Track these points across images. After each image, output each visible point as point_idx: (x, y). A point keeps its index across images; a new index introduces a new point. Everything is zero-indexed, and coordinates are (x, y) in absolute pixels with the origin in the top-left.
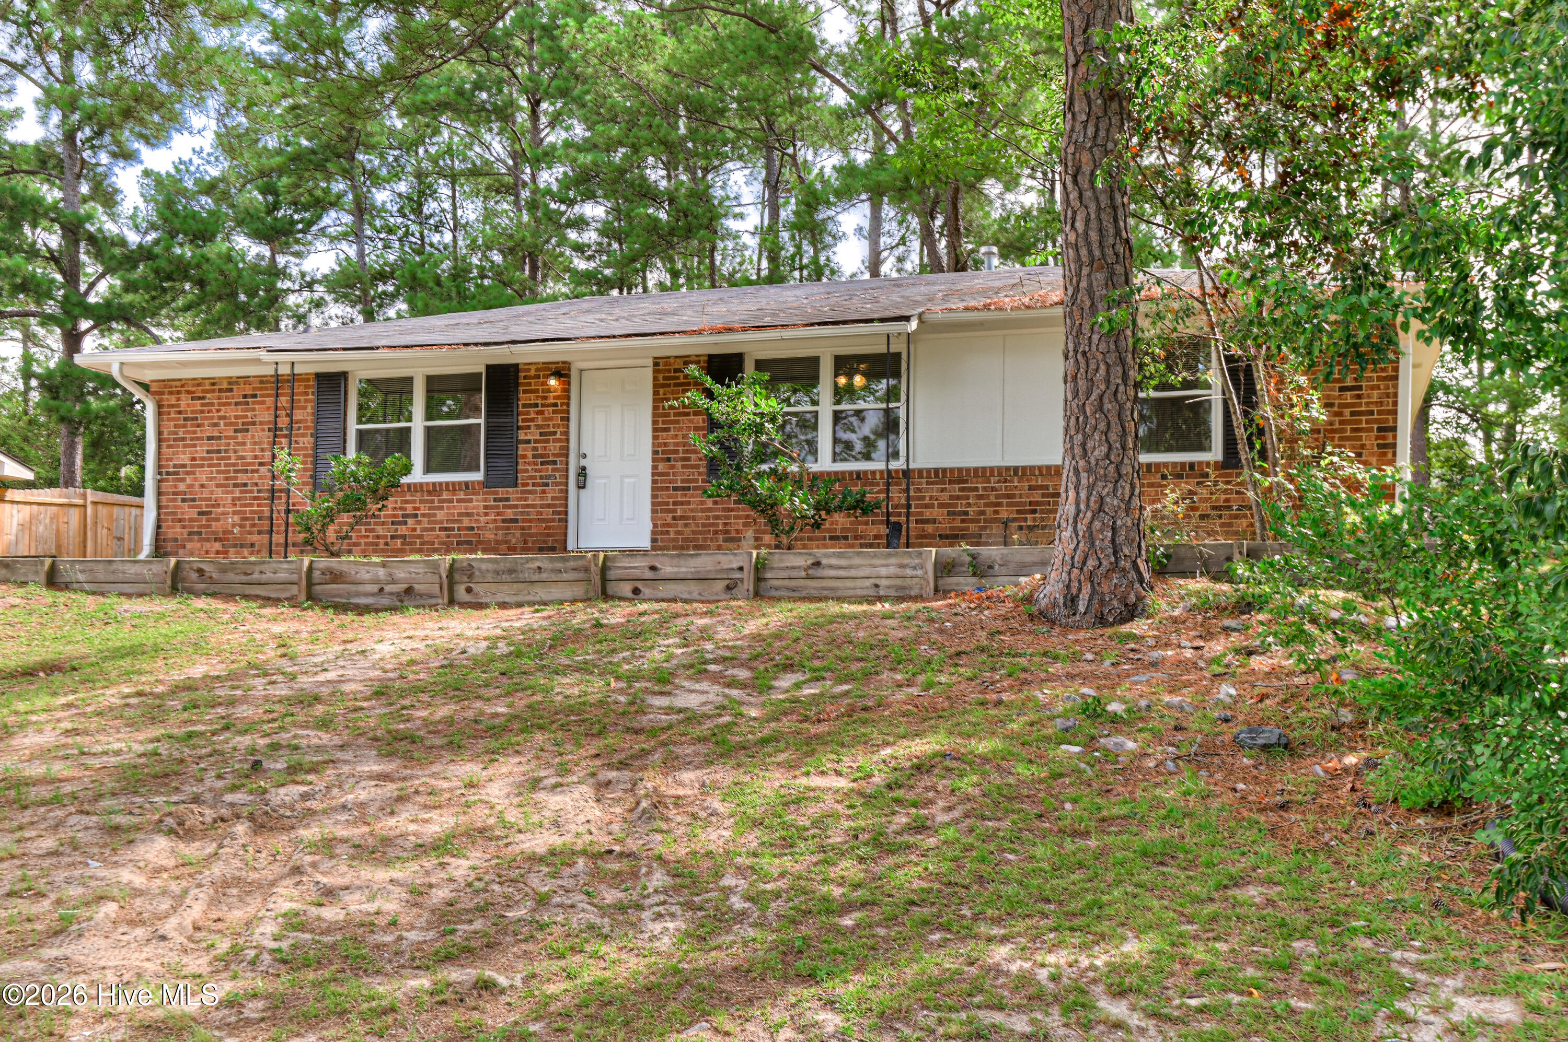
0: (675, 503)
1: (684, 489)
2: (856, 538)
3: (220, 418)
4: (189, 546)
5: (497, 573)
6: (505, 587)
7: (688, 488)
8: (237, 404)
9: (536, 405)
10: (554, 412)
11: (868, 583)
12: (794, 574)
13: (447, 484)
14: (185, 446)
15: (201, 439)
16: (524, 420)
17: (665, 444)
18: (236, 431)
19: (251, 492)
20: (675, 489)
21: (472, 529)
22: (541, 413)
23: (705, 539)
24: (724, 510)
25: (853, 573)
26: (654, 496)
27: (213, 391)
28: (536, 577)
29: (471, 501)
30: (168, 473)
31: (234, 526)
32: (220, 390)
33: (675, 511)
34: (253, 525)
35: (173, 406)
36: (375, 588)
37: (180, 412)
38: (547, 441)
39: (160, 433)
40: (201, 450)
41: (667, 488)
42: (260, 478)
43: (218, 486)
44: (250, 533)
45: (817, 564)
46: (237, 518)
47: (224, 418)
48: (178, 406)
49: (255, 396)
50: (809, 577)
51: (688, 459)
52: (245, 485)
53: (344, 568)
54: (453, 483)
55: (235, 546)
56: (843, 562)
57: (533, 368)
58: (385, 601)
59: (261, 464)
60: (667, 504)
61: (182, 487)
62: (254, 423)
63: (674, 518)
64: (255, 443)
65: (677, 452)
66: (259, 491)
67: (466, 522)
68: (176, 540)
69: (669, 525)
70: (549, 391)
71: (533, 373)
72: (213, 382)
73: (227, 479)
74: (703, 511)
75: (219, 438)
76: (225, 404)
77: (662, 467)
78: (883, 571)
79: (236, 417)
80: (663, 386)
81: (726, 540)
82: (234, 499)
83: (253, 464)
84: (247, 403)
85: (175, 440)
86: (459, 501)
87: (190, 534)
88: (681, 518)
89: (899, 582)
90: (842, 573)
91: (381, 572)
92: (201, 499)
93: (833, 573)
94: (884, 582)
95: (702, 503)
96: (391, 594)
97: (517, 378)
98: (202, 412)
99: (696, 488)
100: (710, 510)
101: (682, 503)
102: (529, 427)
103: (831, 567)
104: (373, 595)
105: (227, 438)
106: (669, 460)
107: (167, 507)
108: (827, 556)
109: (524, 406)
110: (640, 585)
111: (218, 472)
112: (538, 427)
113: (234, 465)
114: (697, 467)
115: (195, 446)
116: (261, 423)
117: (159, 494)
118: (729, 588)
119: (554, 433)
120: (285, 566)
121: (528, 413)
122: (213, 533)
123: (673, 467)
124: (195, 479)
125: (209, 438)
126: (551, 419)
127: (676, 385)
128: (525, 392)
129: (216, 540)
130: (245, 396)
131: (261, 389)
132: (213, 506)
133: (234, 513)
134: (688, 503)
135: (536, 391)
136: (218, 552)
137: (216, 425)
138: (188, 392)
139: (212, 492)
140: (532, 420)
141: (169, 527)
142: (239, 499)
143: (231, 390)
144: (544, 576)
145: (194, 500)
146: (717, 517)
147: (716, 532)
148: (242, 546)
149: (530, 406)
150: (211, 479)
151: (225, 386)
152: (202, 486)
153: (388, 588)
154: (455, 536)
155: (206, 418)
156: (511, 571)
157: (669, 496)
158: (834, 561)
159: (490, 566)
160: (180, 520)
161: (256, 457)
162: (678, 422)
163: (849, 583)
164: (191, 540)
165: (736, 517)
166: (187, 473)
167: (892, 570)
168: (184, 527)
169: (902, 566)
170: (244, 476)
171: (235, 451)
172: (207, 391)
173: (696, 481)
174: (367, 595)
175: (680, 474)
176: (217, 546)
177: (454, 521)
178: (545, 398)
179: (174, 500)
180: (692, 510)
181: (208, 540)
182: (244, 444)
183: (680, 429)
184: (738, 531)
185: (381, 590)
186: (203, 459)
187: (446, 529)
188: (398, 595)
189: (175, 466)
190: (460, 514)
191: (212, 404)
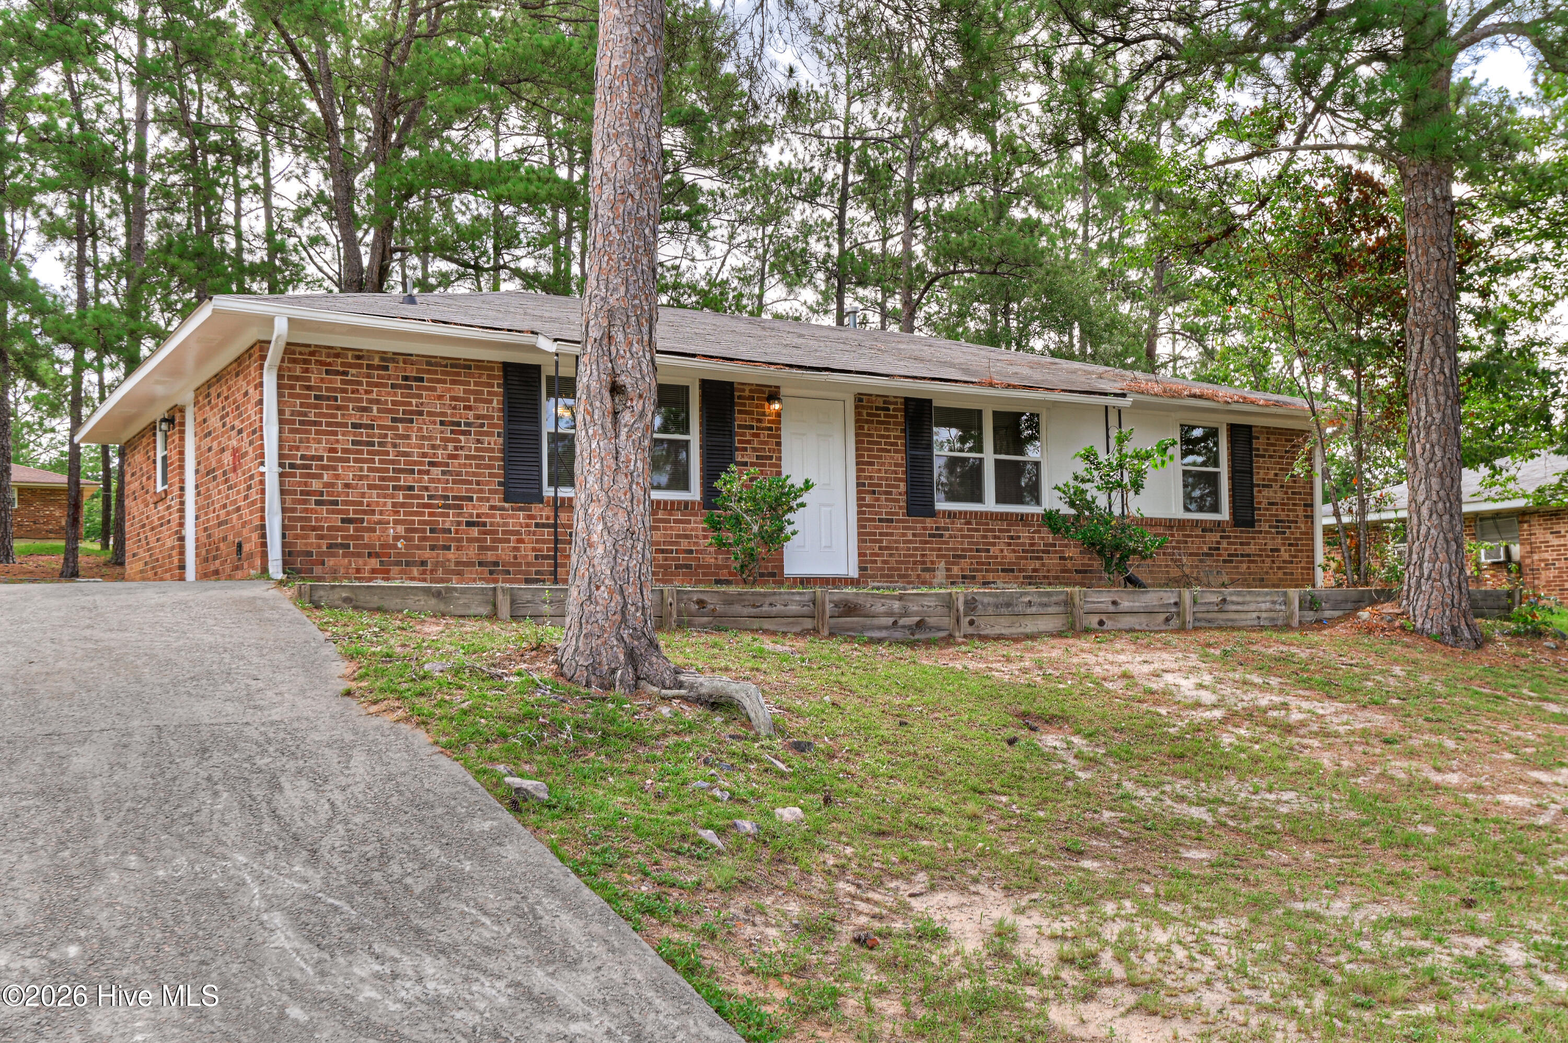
0: (881, 534)
1: (888, 521)
2: (1020, 571)
3: (370, 401)
4: (330, 562)
5: (997, 606)
6: (1002, 620)
7: (891, 521)
8: (393, 386)
9: (752, 427)
10: (769, 436)
11: (1255, 615)
12: (1211, 608)
13: (666, 502)
14: (318, 432)
15: (345, 425)
16: (740, 442)
17: (871, 478)
18: (394, 420)
19: (421, 497)
20: (880, 520)
21: (691, 552)
22: (757, 435)
23: (907, 569)
24: (921, 542)
25: (1245, 608)
26: (860, 527)
27: (360, 366)
28: (1029, 611)
29: (689, 522)
30: (292, 466)
31: (397, 538)
32: (369, 367)
33: (881, 541)
34: (423, 539)
35: (297, 378)
36: (890, 620)
37: (309, 388)
38: (764, 465)
39: (281, 412)
40: (344, 440)
41: (874, 520)
42: (432, 481)
43: (370, 487)
44: (418, 548)
45: (1224, 600)
46: (401, 529)
47: (378, 402)
48: (309, 379)
49: (421, 380)
50: (1220, 611)
51: (890, 493)
52: (411, 488)
53: (861, 601)
54: (673, 502)
55: (398, 563)
56: (1240, 599)
57: (747, 388)
58: (898, 634)
59: (431, 464)
60: (874, 534)
61: (316, 485)
62: (420, 413)
63: (880, 548)
64: (423, 438)
65: (880, 485)
66: (430, 497)
67: (684, 544)
68: (309, 554)
69: (877, 555)
70: (764, 414)
71: (747, 393)
72: (359, 355)
73: (382, 479)
74: (905, 542)
75: (371, 427)
76: (377, 385)
77: (868, 499)
78: (1264, 606)
79: (394, 403)
80: (867, 422)
81: (923, 570)
82: (394, 505)
83: (421, 463)
84: (410, 387)
85: (302, 423)
86: (676, 521)
87: (330, 546)
88: (887, 548)
89: (1272, 614)
90: (1239, 608)
91: (896, 605)
92: (346, 503)
93: (1234, 608)
94: (1264, 615)
95: (904, 535)
96: (903, 627)
97: (732, 396)
98: (345, 391)
99: (898, 521)
100: (910, 542)
101: (887, 534)
102: (745, 449)
103: (1233, 603)
104: (886, 628)
105: (381, 427)
106: (874, 492)
107: (294, 510)
108: (1231, 594)
109: (740, 427)
110: (1104, 617)
111: (370, 470)
112: (754, 450)
113: (393, 462)
114: (897, 501)
115: (335, 433)
116: (430, 414)
117: (283, 492)
118: (1167, 620)
119: (771, 458)
120: (797, 598)
121: (744, 435)
122: (366, 546)
123: (878, 500)
124: (337, 477)
125: (355, 426)
126: (766, 443)
127: (879, 422)
128: (740, 412)
129: (370, 555)
130: (406, 378)
131: (428, 372)
132: (365, 512)
133: (396, 522)
134: (892, 534)
135: (751, 413)
136: (374, 571)
137: (364, 409)
138: (319, 363)
139: (363, 495)
140: (749, 442)
141: (297, 537)
142: (403, 505)
143: (386, 368)
144: (1034, 609)
145: (336, 503)
146: (916, 549)
147: (915, 563)
148: (408, 564)
149: (746, 427)
150: (361, 478)
151: (376, 362)
152: (347, 486)
153: (902, 622)
154: (674, 559)
155: (350, 400)
156: (1008, 605)
157: (876, 527)
158: (1234, 598)
159: (991, 600)
160: (314, 529)
161: (424, 455)
162: (880, 457)
163: (1243, 616)
164: (334, 555)
165: (932, 549)
166: (324, 468)
167: (1268, 605)
168: (321, 537)
169: (1274, 602)
170: (410, 477)
171: (395, 445)
172: (351, 366)
173: (897, 514)
174: (880, 628)
175: (885, 508)
176: (374, 563)
177: (671, 543)
178: (759, 421)
179: (305, 502)
180: (896, 542)
181: (359, 555)
182: (408, 437)
183: (883, 464)
184: (932, 562)
185: (895, 623)
186: (345, 451)
187: (663, 551)
188: (909, 627)
189: (303, 457)
190: (678, 536)
191: (359, 383)
